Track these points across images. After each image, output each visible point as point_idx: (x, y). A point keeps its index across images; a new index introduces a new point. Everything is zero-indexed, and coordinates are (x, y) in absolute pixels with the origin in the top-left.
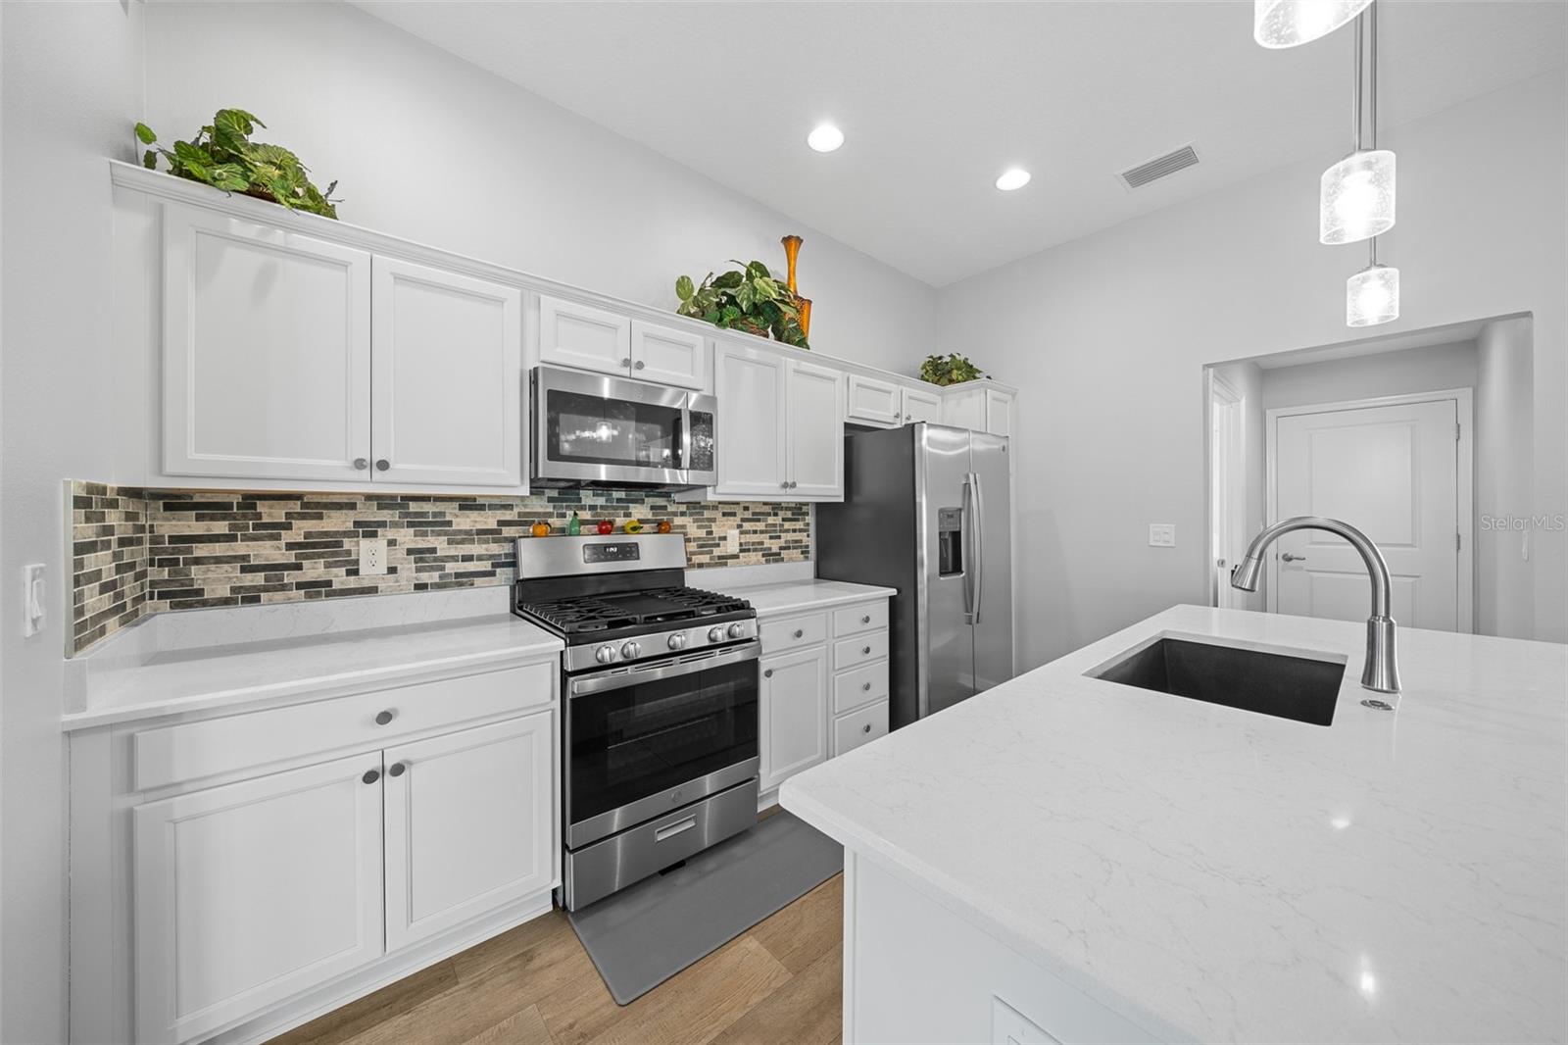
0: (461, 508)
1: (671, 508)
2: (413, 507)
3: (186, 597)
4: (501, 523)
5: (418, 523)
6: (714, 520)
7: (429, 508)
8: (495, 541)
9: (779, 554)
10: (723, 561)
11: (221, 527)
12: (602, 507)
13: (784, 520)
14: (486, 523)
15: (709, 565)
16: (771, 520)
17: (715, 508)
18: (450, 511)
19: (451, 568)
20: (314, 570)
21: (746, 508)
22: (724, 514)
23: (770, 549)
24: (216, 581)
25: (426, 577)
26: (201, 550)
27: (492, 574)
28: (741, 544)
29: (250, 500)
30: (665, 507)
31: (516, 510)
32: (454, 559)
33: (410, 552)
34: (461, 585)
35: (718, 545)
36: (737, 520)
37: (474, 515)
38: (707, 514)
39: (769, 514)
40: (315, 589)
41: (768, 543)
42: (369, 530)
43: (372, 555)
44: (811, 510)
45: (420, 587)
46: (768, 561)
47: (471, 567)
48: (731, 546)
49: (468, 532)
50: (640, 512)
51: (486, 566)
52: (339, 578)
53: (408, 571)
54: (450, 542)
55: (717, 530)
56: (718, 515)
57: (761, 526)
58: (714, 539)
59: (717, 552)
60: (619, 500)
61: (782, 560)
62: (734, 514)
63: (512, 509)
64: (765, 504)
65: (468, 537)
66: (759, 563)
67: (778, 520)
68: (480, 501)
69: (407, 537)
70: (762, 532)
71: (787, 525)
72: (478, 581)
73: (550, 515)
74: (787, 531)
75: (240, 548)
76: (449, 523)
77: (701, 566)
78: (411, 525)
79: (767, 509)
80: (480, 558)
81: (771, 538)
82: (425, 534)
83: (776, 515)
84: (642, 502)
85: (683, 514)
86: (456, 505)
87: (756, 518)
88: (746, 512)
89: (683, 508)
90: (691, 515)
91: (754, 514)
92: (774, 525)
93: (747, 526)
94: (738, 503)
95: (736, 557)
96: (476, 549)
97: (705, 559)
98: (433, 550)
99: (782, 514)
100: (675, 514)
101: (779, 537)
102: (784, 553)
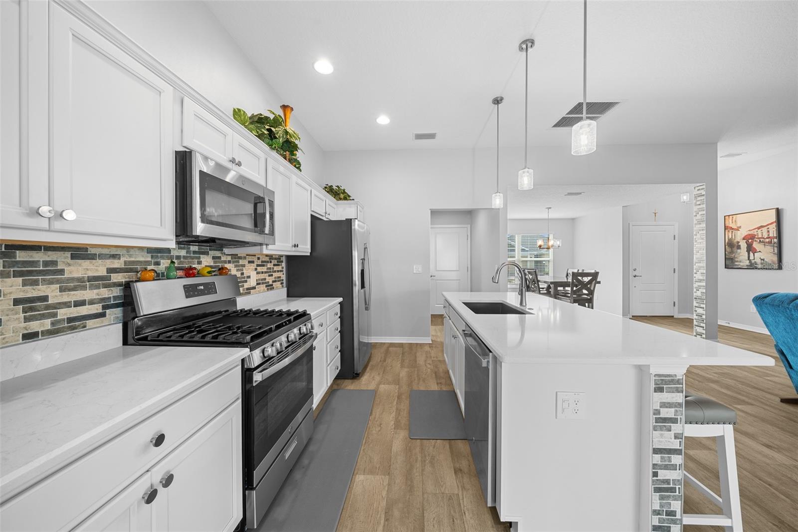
0: (73, 257)
1: (223, 258)
2: (21, 256)
4: (111, 271)
5: (27, 273)
6: (244, 266)
7: (39, 256)
8: (105, 286)
9: (272, 285)
10: (249, 291)
12: (184, 257)
13: (274, 265)
14: (97, 270)
15: (244, 294)
16: (269, 265)
17: (245, 258)
18: (63, 259)
19: (63, 313)
21: (259, 258)
22: (249, 262)
23: (269, 282)
25: (35, 326)
27: (103, 315)
28: (257, 280)
30: (219, 258)
31: (123, 259)
32: (67, 305)
33: (17, 302)
34: (73, 328)
35: (246, 281)
36: (255, 265)
37: (86, 264)
38: (241, 262)
39: (268, 262)
41: (268, 279)
44: (284, 259)
45: (30, 336)
46: (268, 289)
47: (83, 311)
48: (252, 282)
49: (80, 280)
50: (207, 260)
51: (97, 308)
53: (15, 321)
54: (62, 290)
55: (246, 272)
56: (246, 262)
57: (265, 269)
58: (244, 278)
59: (246, 285)
60: (194, 252)
61: (274, 288)
62: (253, 262)
63: (119, 259)
64: (267, 256)
65: (80, 284)
66: (264, 291)
67: (272, 265)
68: (92, 251)
69: (13, 287)
70: (265, 272)
71: (276, 268)
72: (90, 323)
73: (148, 263)
74: (275, 272)
76: (62, 272)
78: (17, 274)
79: (268, 259)
80: (92, 302)
81: (269, 276)
82: (35, 283)
83: (271, 262)
84: (207, 253)
85: (229, 262)
86: (68, 254)
87: (263, 264)
88: (258, 261)
89: (229, 258)
90: (233, 262)
91: (262, 262)
92: (270, 268)
93: (259, 269)
94: (255, 255)
95: (254, 288)
96: (88, 294)
97: (242, 290)
98: (45, 298)
99: (273, 262)
100: (225, 262)
101: (272, 275)
102: (274, 285)
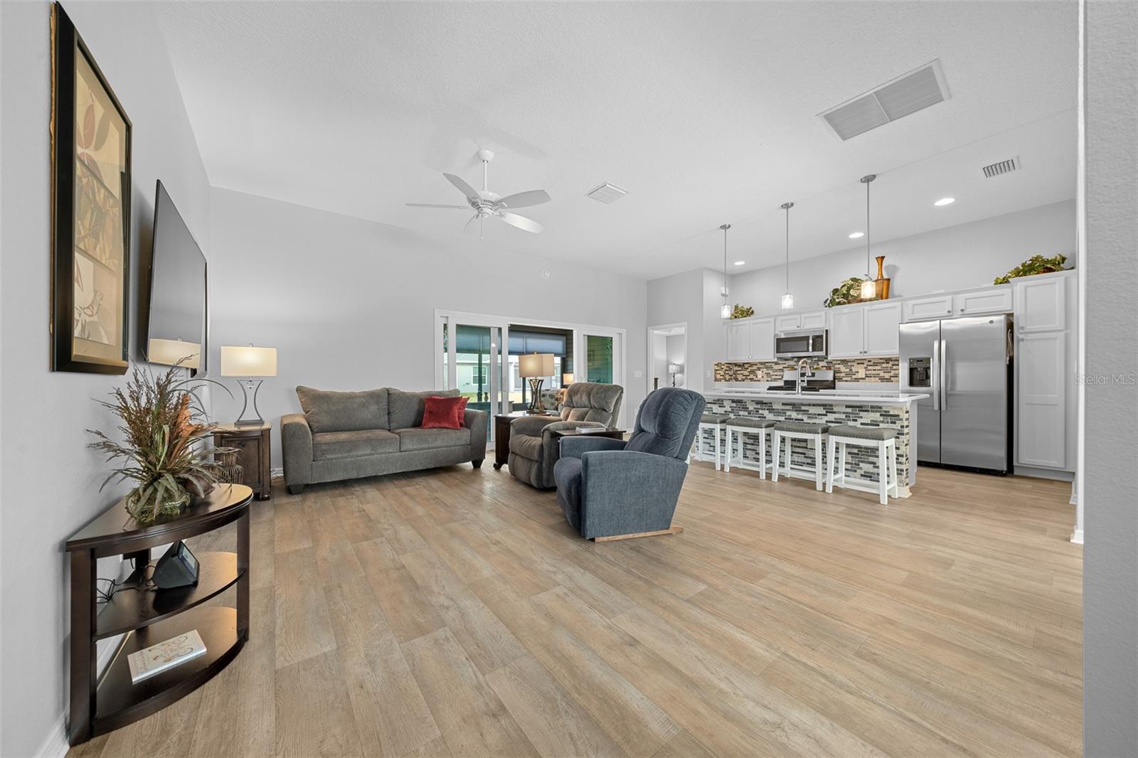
1: (834, 362)
2: (767, 364)
3: (737, 380)
4: (784, 368)
6: (853, 366)
7: (768, 364)
9: (890, 379)
10: (857, 380)
11: (740, 369)
12: (809, 363)
13: (893, 365)
14: (780, 367)
15: (850, 381)
16: (884, 365)
17: (854, 361)
18: (773, 365)
19: (773, 377)
20: (751, 376)
21: (870, 361)
22: (858, 363)
23: (883, 376)
24: (740, 377)
25: (769, 379)
26: (738, 372)
28: (866, 374)
29: (744, 364)
30: (831, 362)
31: (787, 364)
32: (774, 375)
33: (765, 373)
34: (775, 381)
35: (855, 374)
36: (865, 366)
38: (849, 364)
39: (882, 363)
40: (752, 379)
41: (882, 374)
42: (759, 369)
43: (759, 373)
45: (767, 381)
46: (882, 381)
47: (777, 377)
48: (862, 373)
50: (823, 364)
51: (780, 377)
52: (755, 379)
53: (765, 377)
54: (773, 372)
55: (854, 369)
56: (855, 364)
57: (879, 368)
58: (853, 372)
59: (854, 377)
61: (892, 381)
62: (863, 364)
64: (881, 359)
65: (776, 371)
66: (876, 381)
67: (890, 365)
69: (765, 370)
70: (878, 370)
71: (895, 367)
72: (778, 380)
73: (795, 365)
74: (895, 370)
75: (742, 372)
76: (770, 367)
77: (846, 381)
78: (766, 368)
79: (881, 361)
81: (884, 372)
82: (768, 370)
83: (888, 363)
84: (823, 361)
85: (839, 364)
87: (875, 364)
88: (870, 363)
89: (839, 362)
90: (843, 364)
91: (873, 363)
92: (886, 367)
93: (869, 368)
94: (865, 359)
95: (864, 379)
96: (778, 373)
97: (849, 379)
98: (770, 373)
99: (891, 363)
100: (835, 364)
102: (892, 379)
